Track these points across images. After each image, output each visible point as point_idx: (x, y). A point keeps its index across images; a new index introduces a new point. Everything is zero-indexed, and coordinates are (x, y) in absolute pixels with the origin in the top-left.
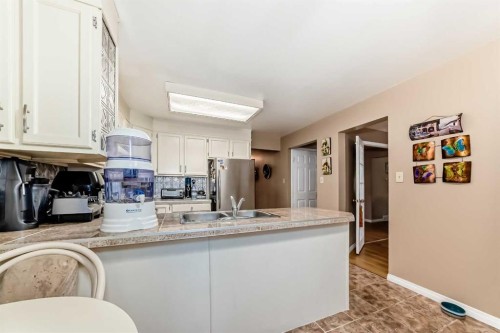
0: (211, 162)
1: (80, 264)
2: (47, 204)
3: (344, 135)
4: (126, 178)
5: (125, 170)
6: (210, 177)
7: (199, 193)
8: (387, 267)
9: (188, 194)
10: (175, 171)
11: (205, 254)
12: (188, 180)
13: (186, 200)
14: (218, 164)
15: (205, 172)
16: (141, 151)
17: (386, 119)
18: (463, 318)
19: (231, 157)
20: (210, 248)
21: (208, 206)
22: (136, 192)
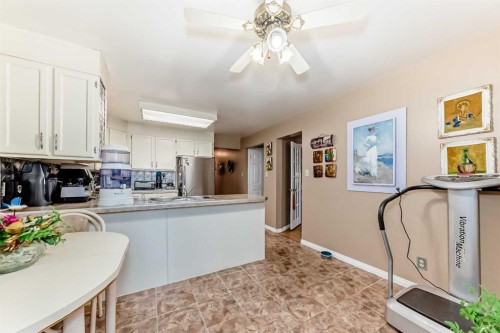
0: (179, 159)
1: (90, 221)
2: (57, 190)
3: (281, 141)
4: (113, 174)
5: (113, 170)
6: (178, 172)
7: (168, 185)
8: (301, 235)
9: (158, 185)
10: (147, 166)
11: (164, 220)
12: (159, 175)
13: (156, 190)
14: (184, 161)
15: (173, 167)
16: (123, 158)
17: (301, 133)
18: (330, 258)
19: (196, 156)
20: (167, 216)
21: (176, 195)
22: (121, 183)
